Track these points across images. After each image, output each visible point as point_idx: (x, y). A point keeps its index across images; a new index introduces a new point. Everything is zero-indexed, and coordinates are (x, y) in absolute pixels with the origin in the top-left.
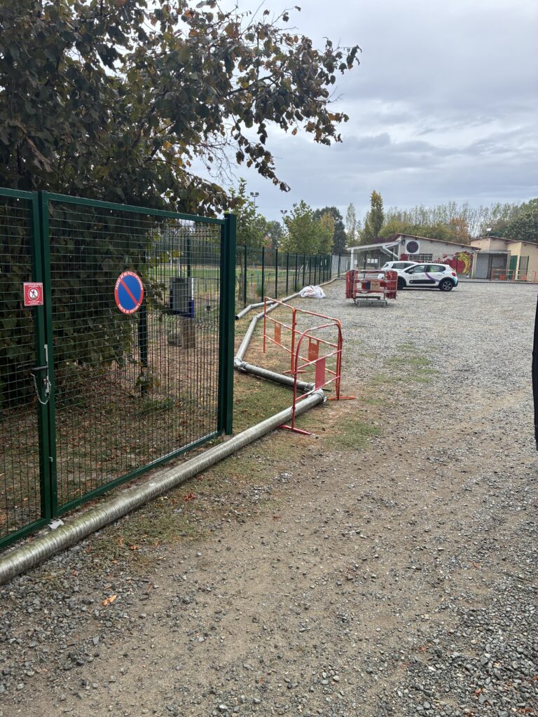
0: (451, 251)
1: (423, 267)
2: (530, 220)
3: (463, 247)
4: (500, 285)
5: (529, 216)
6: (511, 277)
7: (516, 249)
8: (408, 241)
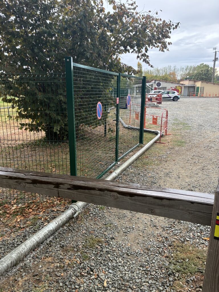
0: (174, 86)
1: (166, 92)
2: (203, 73)
3: (178, 84)
4: (193, 98)
5: (202, 71)
6: (197, 95)
7: (199, 84)
8: (157, 82)
